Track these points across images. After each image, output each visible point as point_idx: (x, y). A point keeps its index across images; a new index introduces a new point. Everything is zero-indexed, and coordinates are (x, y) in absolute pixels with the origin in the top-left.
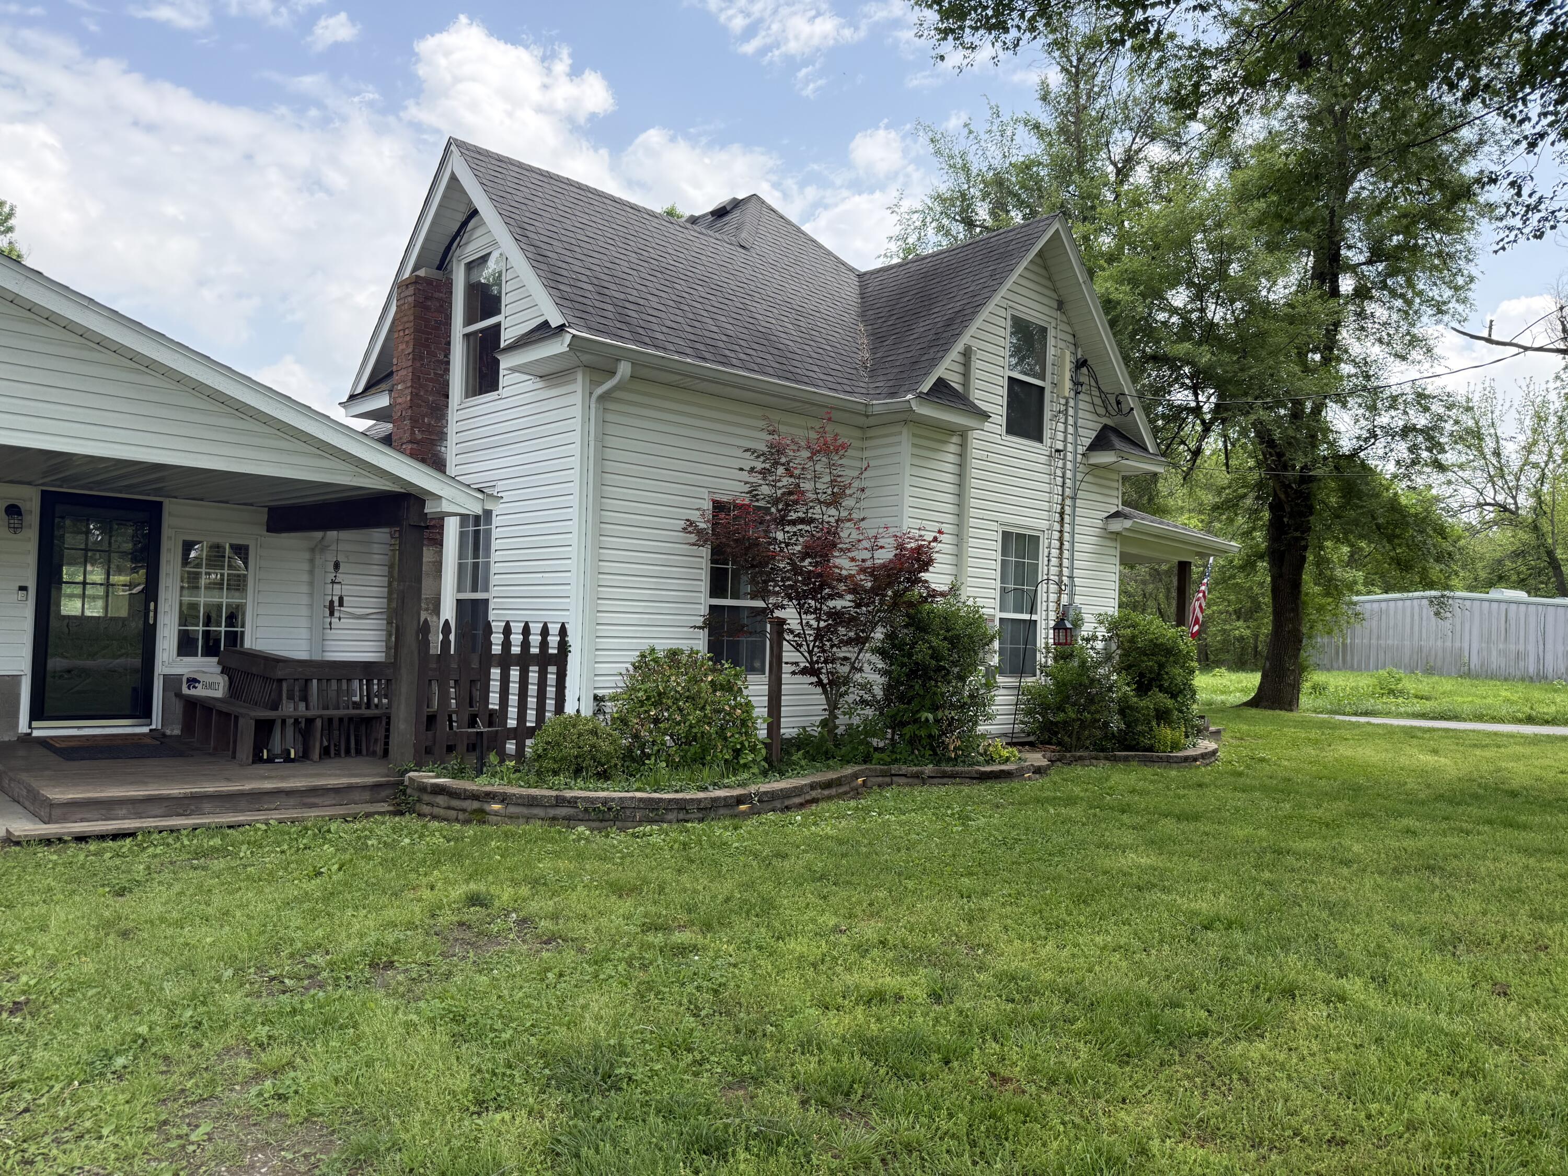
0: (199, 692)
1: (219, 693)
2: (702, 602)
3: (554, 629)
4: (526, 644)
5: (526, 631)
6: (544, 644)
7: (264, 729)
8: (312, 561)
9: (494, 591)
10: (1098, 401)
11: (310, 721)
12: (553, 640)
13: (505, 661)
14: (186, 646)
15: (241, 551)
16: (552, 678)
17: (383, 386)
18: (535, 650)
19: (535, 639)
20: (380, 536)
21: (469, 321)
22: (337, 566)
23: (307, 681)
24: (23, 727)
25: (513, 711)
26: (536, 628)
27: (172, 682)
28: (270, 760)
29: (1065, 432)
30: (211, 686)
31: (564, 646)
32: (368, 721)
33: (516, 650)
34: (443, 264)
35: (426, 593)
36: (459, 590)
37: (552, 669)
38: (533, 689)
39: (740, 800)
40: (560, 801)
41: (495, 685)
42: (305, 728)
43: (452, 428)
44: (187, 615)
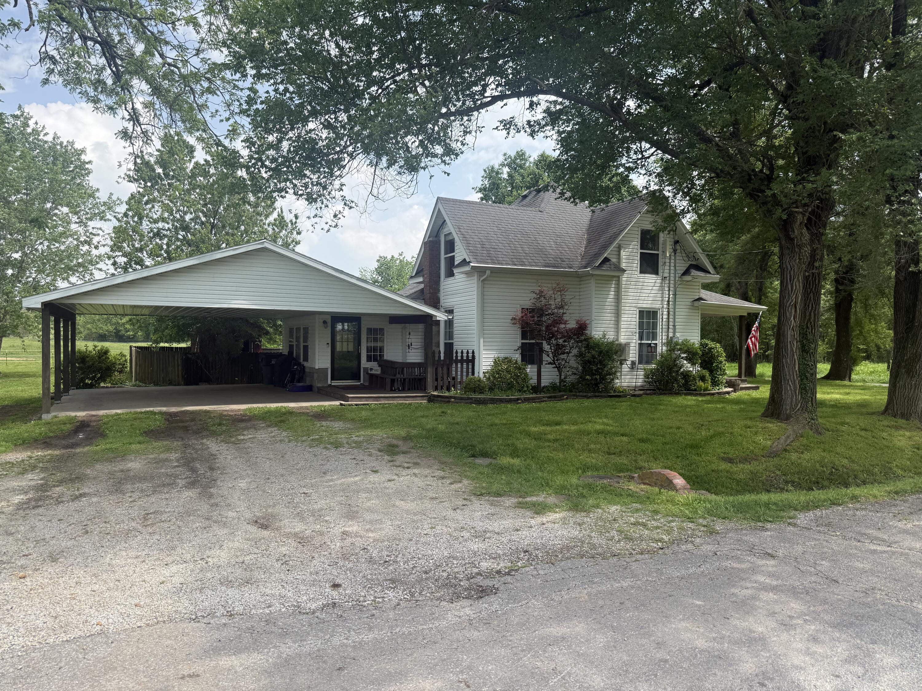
0: (373, 372)
1: (379, 372)
2: (519, 342)
3: (470, 351)
4: (462, 356)
5: (462, 352)
6: (468, 356)
7: (393, 381)
8: (402, 332)
9: (455, 340)
10: (684, 255)
11: (404, 379)
12: (470, 355)
13: (457, 361)
14: (369, 359)
15: (382, 330)
16: (470, 366)
17: (421, 274)
18: (465, 358)
19: (465, 355)
20: (421, 326)
21: (446, 254)
22: (410, 334)
23: (403, 368)
24: (329, 382)
25: (459, 377)
26: (465, 351)
27: (366, 369)
28: (395, 390)
29: (670, 270)
30: (376, 370)
31: (473, 357)
32: (420, 380)
33: (459, 358)
34: (437, 235)
35: (434, 341)
36: (445, 339)
37: (470, 364)
38: (465, 370)
39: (518, 399)
40: (469, 398)
41: (454, 369)
42: (403, 382)
43: (442, 288)
44: (369, 350)
